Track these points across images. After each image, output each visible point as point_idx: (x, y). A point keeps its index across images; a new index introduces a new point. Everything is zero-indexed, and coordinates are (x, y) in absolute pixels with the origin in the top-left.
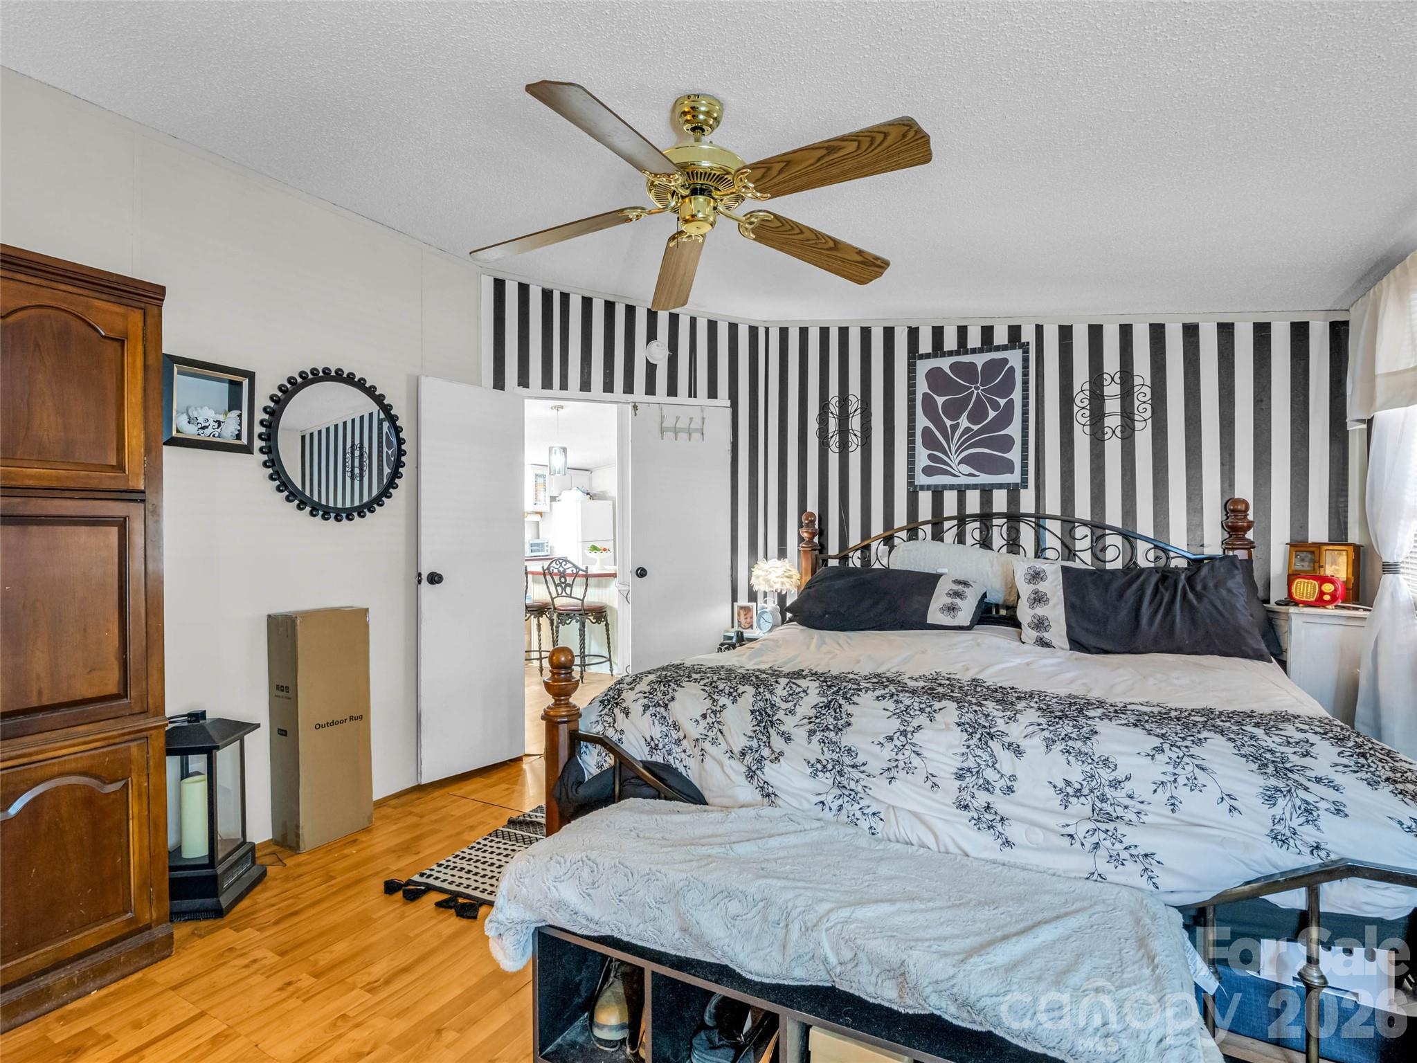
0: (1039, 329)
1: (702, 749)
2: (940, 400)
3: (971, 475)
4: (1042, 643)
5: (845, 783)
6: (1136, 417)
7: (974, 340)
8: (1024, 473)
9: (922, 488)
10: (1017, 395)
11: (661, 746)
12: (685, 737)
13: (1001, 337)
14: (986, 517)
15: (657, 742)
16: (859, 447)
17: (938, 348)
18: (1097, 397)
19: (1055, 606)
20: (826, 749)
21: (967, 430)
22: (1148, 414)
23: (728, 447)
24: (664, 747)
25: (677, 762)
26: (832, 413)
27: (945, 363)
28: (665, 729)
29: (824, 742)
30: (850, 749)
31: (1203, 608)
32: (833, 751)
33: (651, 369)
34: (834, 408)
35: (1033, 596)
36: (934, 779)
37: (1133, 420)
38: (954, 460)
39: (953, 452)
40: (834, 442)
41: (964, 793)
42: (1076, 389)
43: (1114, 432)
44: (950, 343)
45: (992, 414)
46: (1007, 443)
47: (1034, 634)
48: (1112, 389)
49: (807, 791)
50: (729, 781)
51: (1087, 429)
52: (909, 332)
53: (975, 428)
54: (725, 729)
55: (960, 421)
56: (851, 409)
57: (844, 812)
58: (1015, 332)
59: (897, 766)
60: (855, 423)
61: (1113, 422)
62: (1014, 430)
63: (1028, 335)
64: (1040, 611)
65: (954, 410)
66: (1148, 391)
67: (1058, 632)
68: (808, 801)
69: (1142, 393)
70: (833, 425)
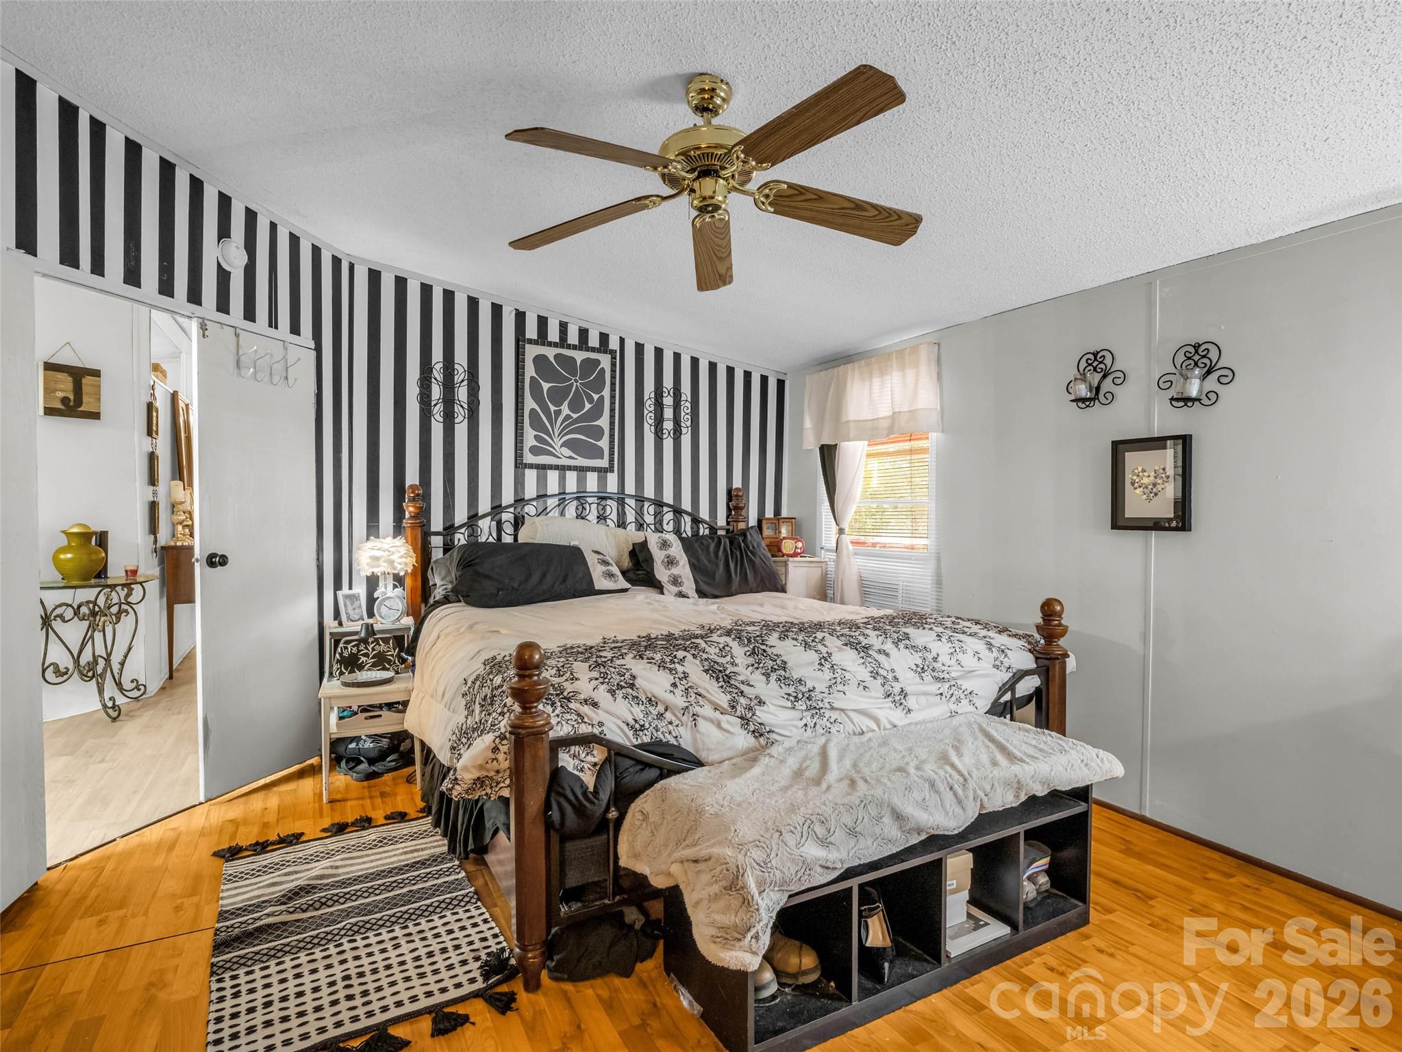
0: (622, 340)
1: (694, 715)
2: (546, 386)
3: (570, 457)
4: (681, 595)
5: (814, 704)
6: (682, 424)
7: (573, 338)
8: (611, 460)
9: (531, 466)
10: (606, 393)
11: (647, 725)
12: (666, 710)
13: (594, 341)
14: (580, 498)
15: (642, 723)
16: (466, 420)
17: (542, 338)
18: (659, 405)
19: (684, 566)
20: (783, 685)
21: (568, 417)
22: (689, 423)
23: (313, 400)
24: (650, 725)
25: (667, 735)
26: (435, 379)
27: (550, 353)
28: (643, 708)
29: (780, 680)
30: (801, 680)
31: (757, 561)
32: (789, 685)
33: (223, 277)
34: (438, 373)
35: (666, 560)
36: (864, 684)
37: (680, 426)
38: (557, 442)
39: (557, 435)
40: (438, 411)
41: (886, 686)
42: (646, 397)
43: (669, 433)
44: (553, 335)
45: (588, 406)
46: (598, 433)
47: (675, 589)
48: (668, 401)
49: (793, 720)
50: (726, 734)
51: (653, 428)
52: (516, 315)
53: (575, 416)
54: (701, 691)
55: (562, 408)
56: (457, 379)
57: (818, 726)
58: (604, 338)
59: (836, 683)
60: (462, 394)
61: (668, 425)
62: (604, 422)
63: (614, 344)
64: (675, 571)
65: (558, 396)
66: (688, 405)
67: (689, 586)
68: (796, 727)
69: (686, 406)
70: (436, 392)
